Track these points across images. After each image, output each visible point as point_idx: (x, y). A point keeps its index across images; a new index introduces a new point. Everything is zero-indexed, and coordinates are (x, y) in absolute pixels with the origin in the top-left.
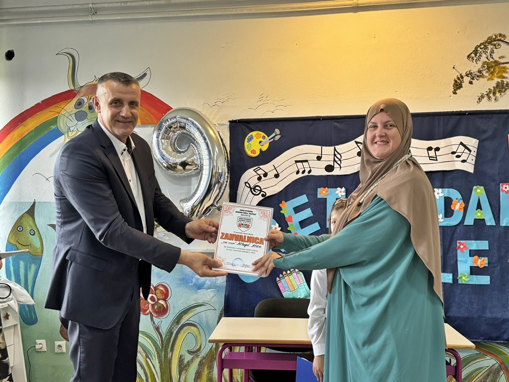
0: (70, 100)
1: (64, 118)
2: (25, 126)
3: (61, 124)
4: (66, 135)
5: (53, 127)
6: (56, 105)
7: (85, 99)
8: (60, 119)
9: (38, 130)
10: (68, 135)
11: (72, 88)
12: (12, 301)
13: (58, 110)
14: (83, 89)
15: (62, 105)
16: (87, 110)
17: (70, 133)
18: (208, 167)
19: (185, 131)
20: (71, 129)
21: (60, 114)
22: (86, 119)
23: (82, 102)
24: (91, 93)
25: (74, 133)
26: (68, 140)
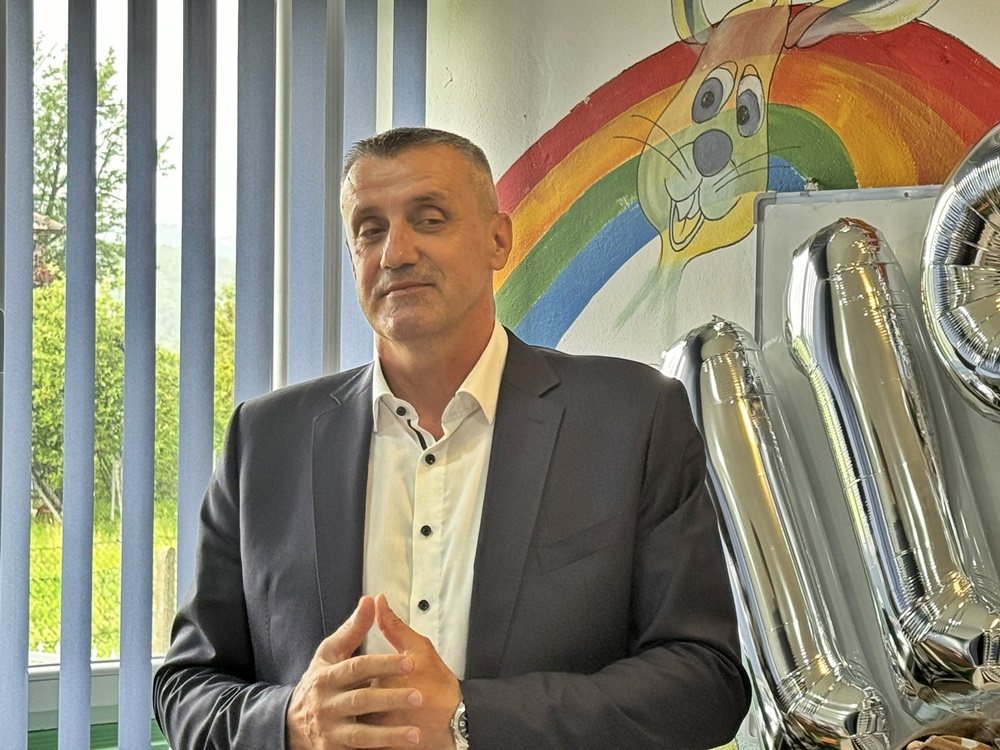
0: (678, 86)
1: (659, 161)
3: (651, 191)
4: (665, 234)
5: (626, 202)
6: (633, 110)
8: (647, 165)
9: (580, 214)
10: (671, 236)
11: (686, 35)
13: (641, 129)
14: (720, 37)
15: (652, 106)
17: (677, 226)
20: (683, 209)
21: (647, 148)
22: (728, 168)
23: (716, 92)
24: (746, 53)
25: (691, 224)
26: (671, 256)
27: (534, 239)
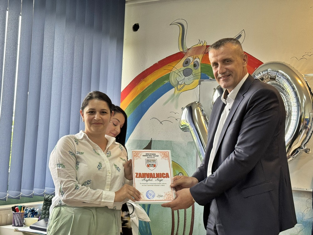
0: (179, 60)
1: (174, 74)
2: (146, 81)
3: (172, 79)
4: (176, 88)
5: (166, 82)
6: (169, 64)
7: (191, 59)
8: (171, 75)
9: (155, 84)
10: (177, 88)
12: (135, 218)
13: (170, 68)
14: (190, 51)
15: (173, 64)
16: (192, 67)
17: (179, 86)
18: (296, 113)
19: (275, 82)
20: (180, 83)
21: (172, 71)
22: (192, 75)
23: (189, 61)
24: (196, 54)
25: (182, 86)
26: (177, 92)
27: (143, 89)
